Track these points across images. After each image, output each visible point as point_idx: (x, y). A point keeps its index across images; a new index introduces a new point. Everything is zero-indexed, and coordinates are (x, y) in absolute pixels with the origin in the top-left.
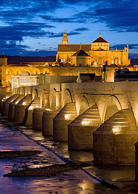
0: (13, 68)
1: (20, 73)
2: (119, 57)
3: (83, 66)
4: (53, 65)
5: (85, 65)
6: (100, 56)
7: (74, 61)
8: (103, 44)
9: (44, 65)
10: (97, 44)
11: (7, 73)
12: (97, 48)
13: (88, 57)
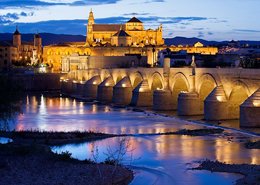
0: (54, 48)
1: (71, 53)
2: (154, 37)
3: (125, 47)
4: (93, 45)
5: (127, 45)
6: (136, 36)
7: (115, 41)
8: (138, 24)
9: (85, 46)
10: (131, 24)
11: (48, 53)
12: (132, 28)
13: (129, 38)
